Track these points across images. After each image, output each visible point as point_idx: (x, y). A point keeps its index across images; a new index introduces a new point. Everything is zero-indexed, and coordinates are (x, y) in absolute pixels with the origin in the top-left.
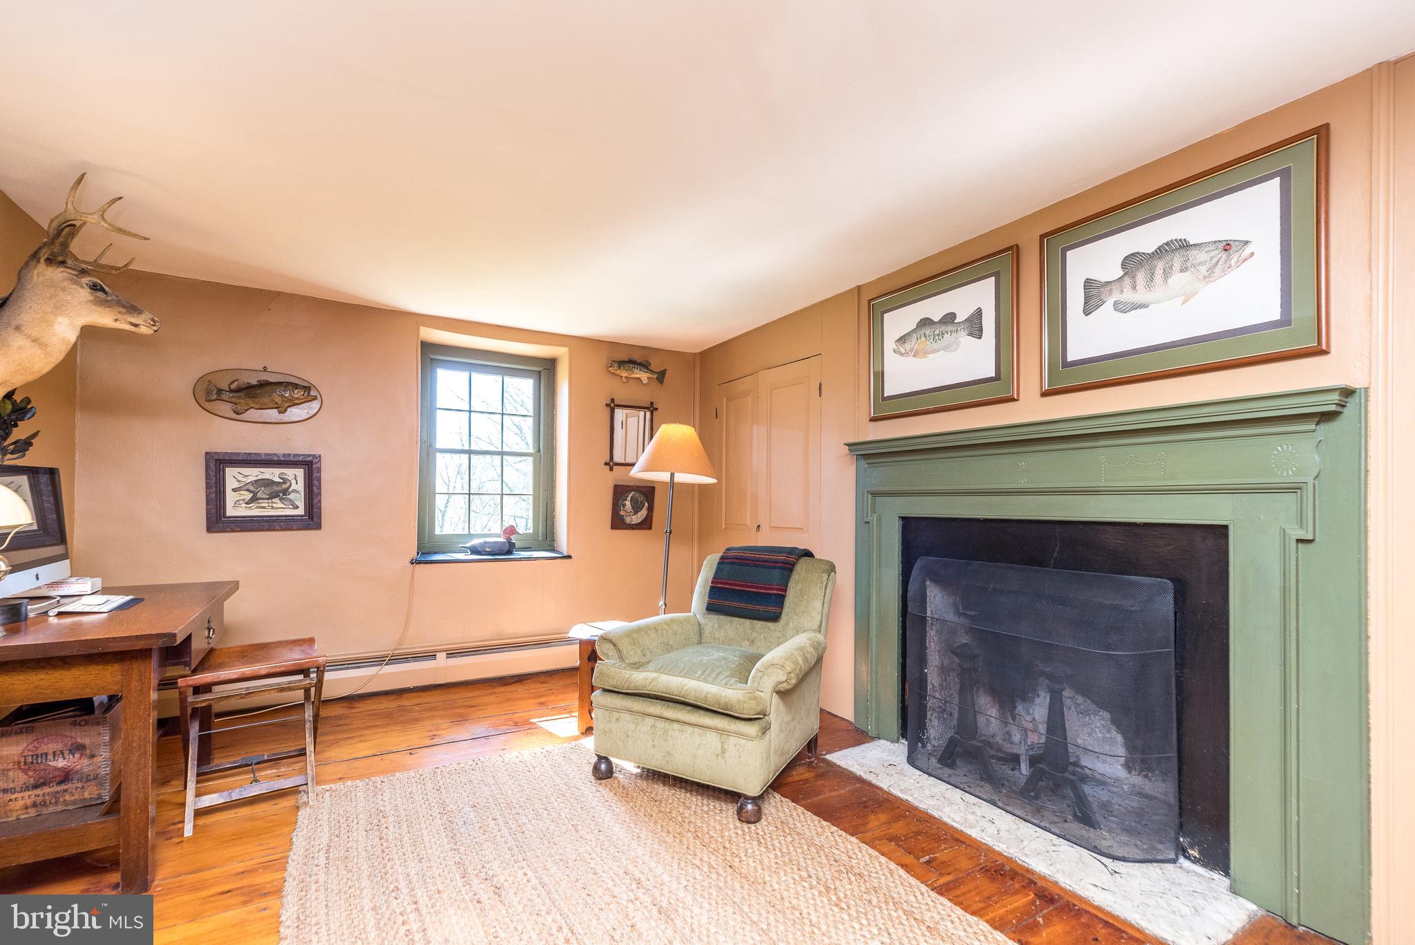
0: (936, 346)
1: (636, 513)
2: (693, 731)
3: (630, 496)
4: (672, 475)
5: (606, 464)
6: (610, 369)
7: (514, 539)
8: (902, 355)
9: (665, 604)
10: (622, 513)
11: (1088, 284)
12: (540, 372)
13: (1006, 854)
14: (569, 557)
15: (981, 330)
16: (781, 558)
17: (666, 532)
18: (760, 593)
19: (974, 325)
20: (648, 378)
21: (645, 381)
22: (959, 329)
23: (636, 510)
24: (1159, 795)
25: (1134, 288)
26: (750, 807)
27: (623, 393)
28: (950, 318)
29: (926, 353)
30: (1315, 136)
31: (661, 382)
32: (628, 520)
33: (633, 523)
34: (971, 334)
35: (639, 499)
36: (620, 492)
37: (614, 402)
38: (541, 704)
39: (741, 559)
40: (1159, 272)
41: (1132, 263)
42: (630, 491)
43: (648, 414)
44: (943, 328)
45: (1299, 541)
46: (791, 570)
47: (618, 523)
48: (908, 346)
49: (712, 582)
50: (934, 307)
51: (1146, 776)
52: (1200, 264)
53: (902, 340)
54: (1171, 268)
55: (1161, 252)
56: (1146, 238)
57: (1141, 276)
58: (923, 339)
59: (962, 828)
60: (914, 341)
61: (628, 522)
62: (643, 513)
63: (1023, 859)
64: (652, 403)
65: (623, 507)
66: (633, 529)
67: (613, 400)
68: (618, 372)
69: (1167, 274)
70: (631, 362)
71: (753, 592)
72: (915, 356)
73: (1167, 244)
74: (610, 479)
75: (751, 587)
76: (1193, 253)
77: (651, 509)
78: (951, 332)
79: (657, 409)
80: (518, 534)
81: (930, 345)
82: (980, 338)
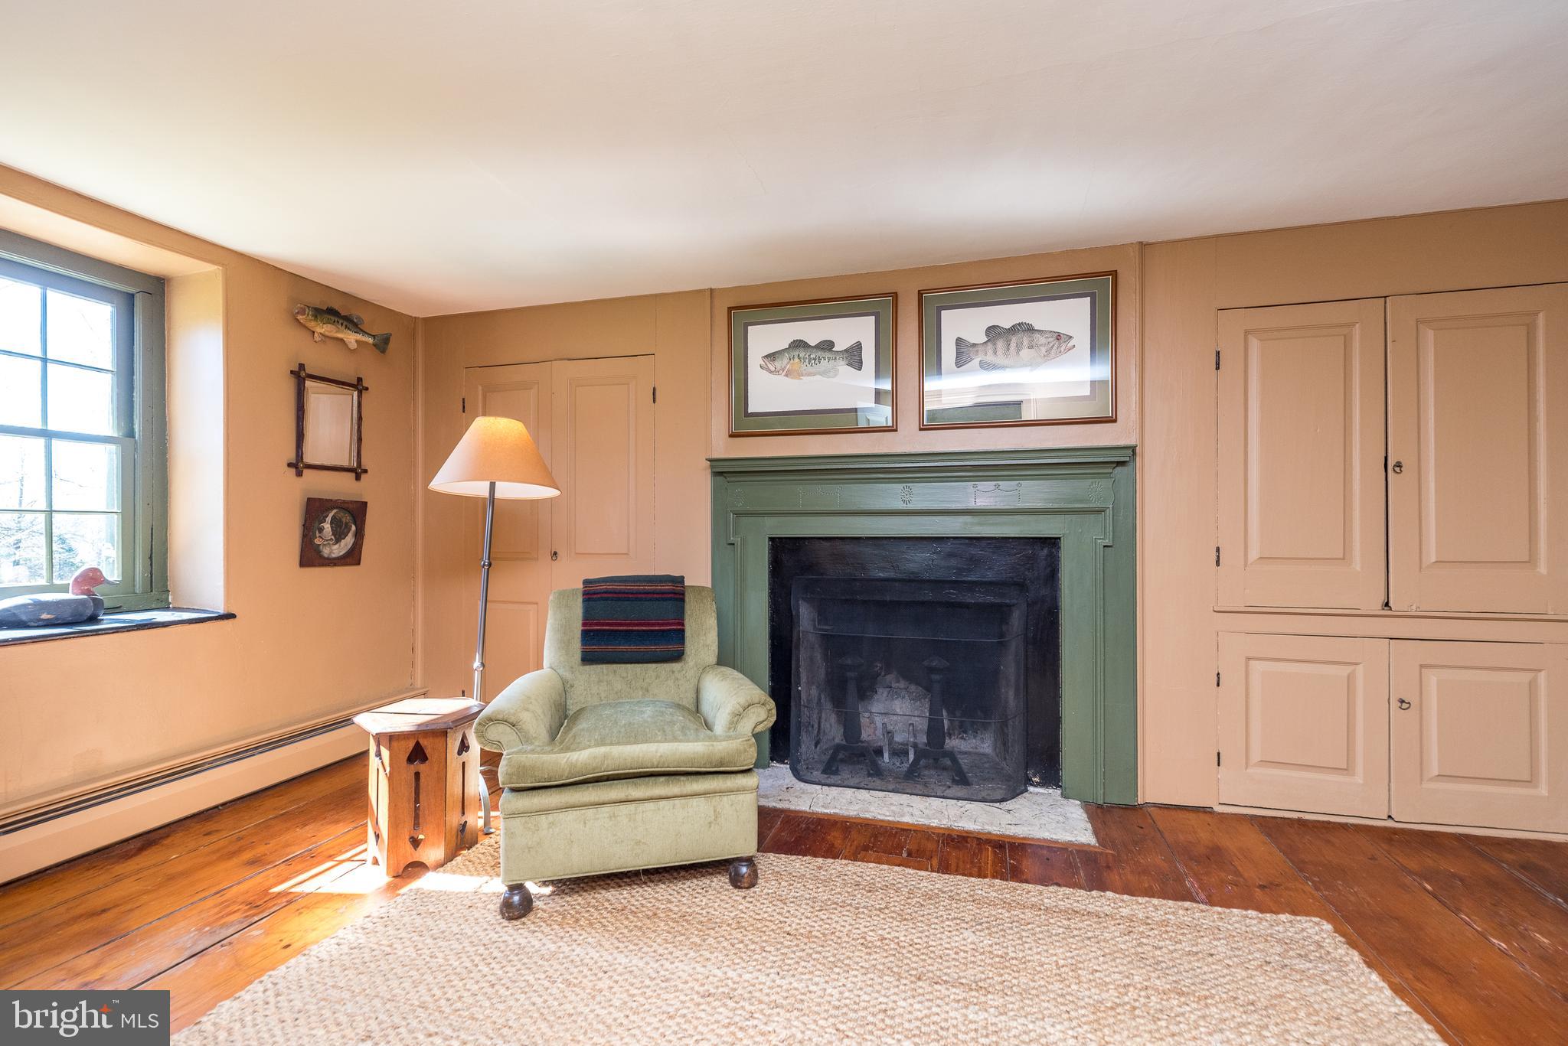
0: (810, 369)
1: (338, 541)
2: (674, 805)
3: (331, 515)
4: (493, 486)
5: (290, 465)
6: (299, 317)
7: (99, 592)
8: (771, 372)
9: (483, 664)
10: (317, 541)
11: (959, 342)
12: (132, 296)
13: (943, 826)
14: (230, 616)
15: (861, 362)
16: (667, 587)
17: (484, 565)
18: (652, 631)
19: (854, 356)
20: (356, 341)
21: (353, 345)
22: (838, 358)
23: (339, 536)
24: (971, 750)
25: (995, 353)
26: (744, 870)
27: (317, 359)
28: (827, 346)
29: (800, 375)
30: (1111, 277)
31: (383, 351)
32: (326, 552)
33: (334, 556)
34: (849, 365)
35: (344, 520)
36: (314, 510)
37: (304, 370)
38: (253, 862)
39: (616, 593)
40: (1013, 345)
41: (994, 332)
42: (332, 508)
43: (355, 394)
44: (820, 354)
45: (1104, 546)
46: (683, 600)
47: (310, 556)
48: (778, 364)
49: (584, 625)
50: (813, 331)
51: (962, 738)
52: (1041, 345)
53: (772, 357)
54: (1022, 343)
55: (1015, 329)
56: (1006, 315)
57: (1000, 344)
58: (797, 360)
59: (898, 819)
60: (786, 360)
61: (326, 556)
62: (349, 541)
63: (956, 824)
64: (360, 380)
65: (320, 532)
66: (335, 565)
67: (302, 366)
68: (312, 324)
69: (1019, 348)
70: (331, 312)
71: (644, 631)
72: (786, 375)
73: (1019, 324)
74: (295, 491)
75: (637, 625)
76: (1037, 336)
77: (359, 535)
78: (829, 359)
79: (367, 389)
80: (109, 583)
81: (805, 367)
82: (860, 370)
